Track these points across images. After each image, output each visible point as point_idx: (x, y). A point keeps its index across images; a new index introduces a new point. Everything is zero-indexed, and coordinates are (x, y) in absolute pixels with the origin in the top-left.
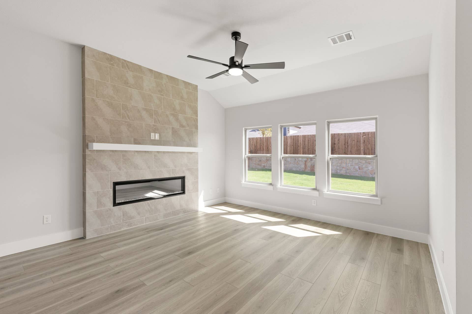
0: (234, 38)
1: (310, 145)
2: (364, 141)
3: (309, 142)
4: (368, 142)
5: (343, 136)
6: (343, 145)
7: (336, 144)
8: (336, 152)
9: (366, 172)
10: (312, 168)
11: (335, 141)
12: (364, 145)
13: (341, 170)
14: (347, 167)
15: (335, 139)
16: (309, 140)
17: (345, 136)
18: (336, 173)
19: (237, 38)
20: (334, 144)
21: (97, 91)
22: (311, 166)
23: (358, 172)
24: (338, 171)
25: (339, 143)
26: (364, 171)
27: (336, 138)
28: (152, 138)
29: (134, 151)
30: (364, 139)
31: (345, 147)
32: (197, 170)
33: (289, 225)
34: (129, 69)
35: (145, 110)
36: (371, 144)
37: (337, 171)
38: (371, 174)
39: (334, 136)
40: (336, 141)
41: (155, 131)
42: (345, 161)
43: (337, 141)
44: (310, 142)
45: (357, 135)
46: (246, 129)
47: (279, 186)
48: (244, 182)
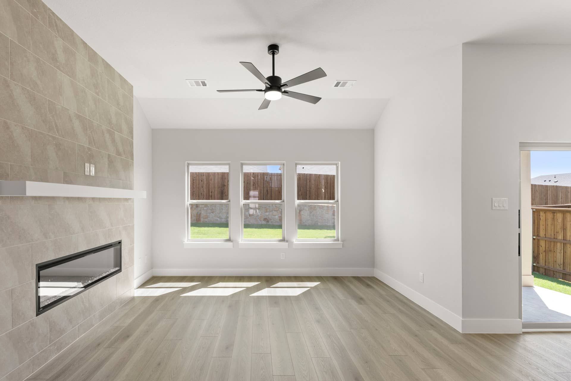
0: (271, 52)
1: (196, 187)
2: (254, 183)
3: (194, 182)
7: (225, 186)
8: (226, 196)
9: (256, 218)
10: (198, 218)
12: (253, 188)
16: (194, 180)
19: (275, 52)
20: (223, 186)
21: (12, 64)
22: (197, 214)
23: (248, 219)
28: (86, 173)
29: (64, 198)
32: (133, 227)
33: (271, 286)
34: (58, 31)
35: (78, 117)
36: (260, 186)
38: (260, 221)
39: (224, 176)
40: (226, 182)
41: (91, 159)
44: (196, 182)
45: (247, 175)
46: (188, 164)
47: (240, 242)
48: (187, 241)
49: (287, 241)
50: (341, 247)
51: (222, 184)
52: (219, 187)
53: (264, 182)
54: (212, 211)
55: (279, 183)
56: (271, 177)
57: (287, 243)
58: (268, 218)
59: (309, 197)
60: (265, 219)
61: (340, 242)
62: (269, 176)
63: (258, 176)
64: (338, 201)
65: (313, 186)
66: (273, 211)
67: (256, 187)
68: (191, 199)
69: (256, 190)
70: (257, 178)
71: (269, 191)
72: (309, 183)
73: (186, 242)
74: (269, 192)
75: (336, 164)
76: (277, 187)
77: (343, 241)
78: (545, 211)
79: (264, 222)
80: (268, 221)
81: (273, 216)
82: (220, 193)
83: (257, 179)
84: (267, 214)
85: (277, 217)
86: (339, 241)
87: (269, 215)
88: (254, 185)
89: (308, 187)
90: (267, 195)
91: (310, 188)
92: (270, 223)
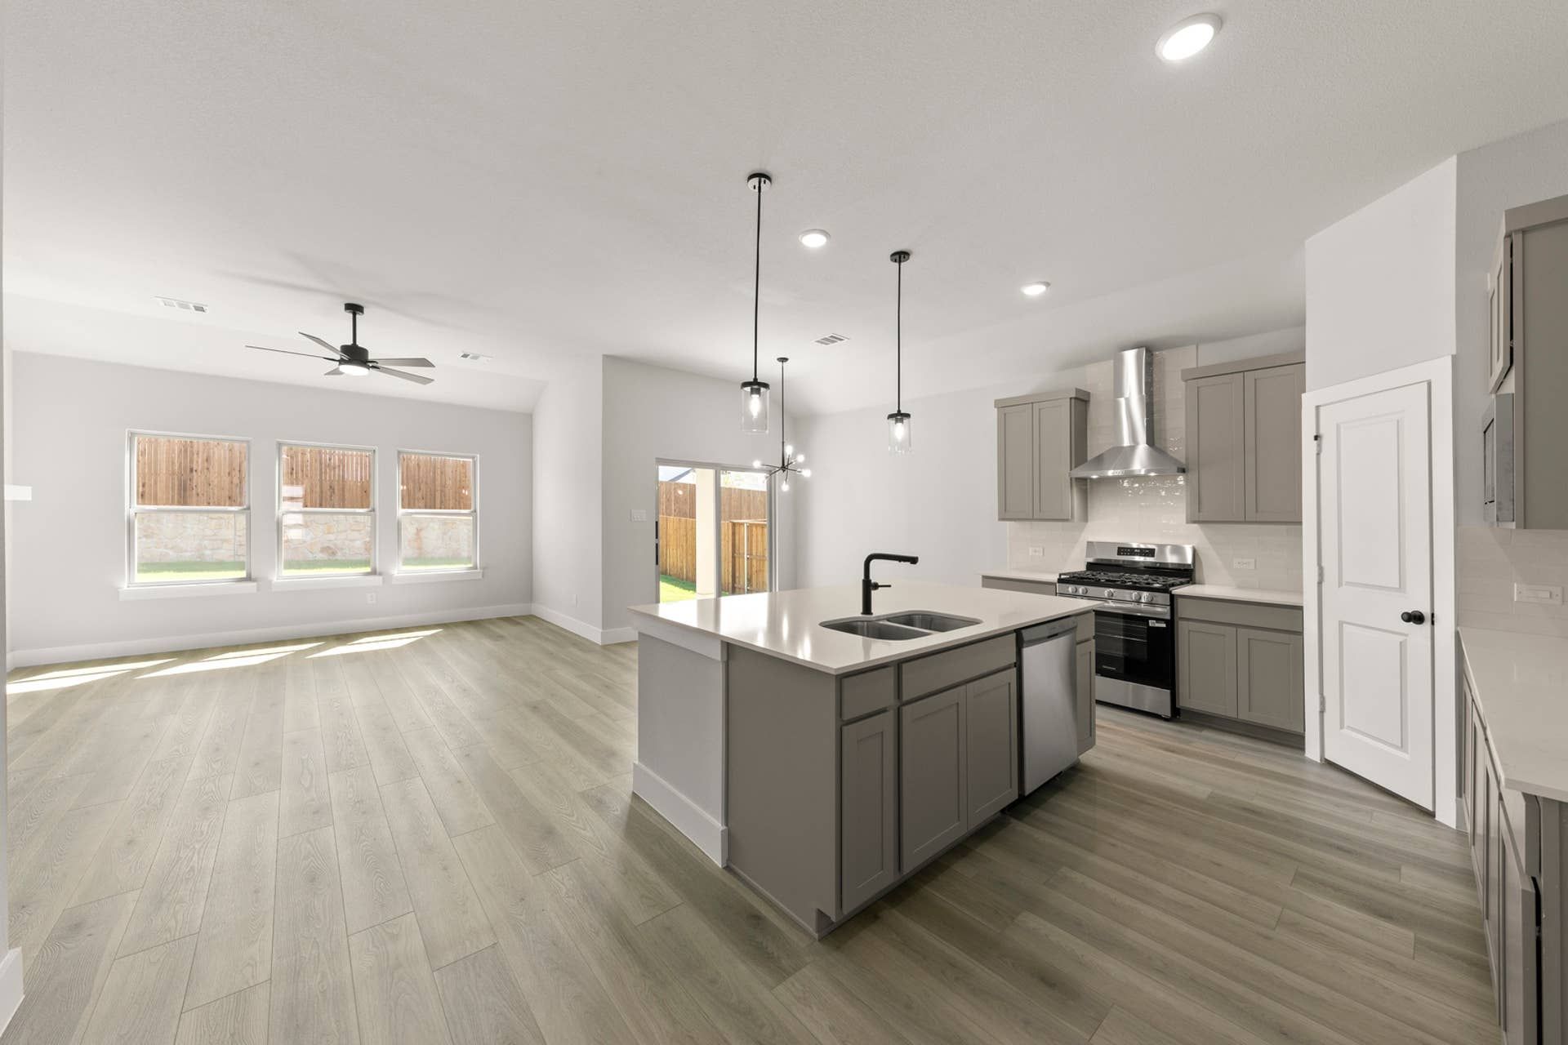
4: (303, 471)
5: (224, 450)
6: (222, 474)
7: (196, 470)
11: (191, 461)
13: (218, 549)
14: (238, 538)
15: (195, 456)
17: (230, 450)
18: (199, 560)
19: (357, 312)
20: (188, 470)
24: (208, 552)
25: (208, 469)
26: (293, 547)
27: (198, 454)
30: (292, 465)
31: (232, 483)
36: (311, 477)
37: (203, 554)
38: (311, 552)
39: (192, 449)
40: (197, 462)
42: (232, 522)
43: (203, 463)
46: (131, 433)
47: (275, 579)
48: (128, 587)
49: (380, 574)
50: (480, 577)
51: (185, 467)
52: (173, 474)
53: (321, 469)
54: (145, 534)
55: (366, 473)
56: (343, 457)
57: (381, 578)
58: (332, 546)
59: (441, 502)
60: (324, 550)
61: (478, 570)
62: (337, 457)
63: (303, 454)
64: (475, 511)
65: (449, 482)
66: (349, 532)
67: (296, 477)
68: (138, 504)
69: (297, 484)
70: (302, 458)
71: (336, 488)
72: (441, 477)
73: (125, 588)
74: (336, 491)
75: (473, 458)
76: (359, 480)
77: (484, 568)
78: (757, 525)
79: (320, 556)
80: (334, 553)
81: (347, 542)
82: (176, 488)
83: (303, 462)
84: (332, 537)
85: (358, 544)
86: (476, 568)
87: (336, 539)
88: (292, 474)
89: (438, 482)
90: (331, 496)
91: (444, 486)
92: (339, 556)
